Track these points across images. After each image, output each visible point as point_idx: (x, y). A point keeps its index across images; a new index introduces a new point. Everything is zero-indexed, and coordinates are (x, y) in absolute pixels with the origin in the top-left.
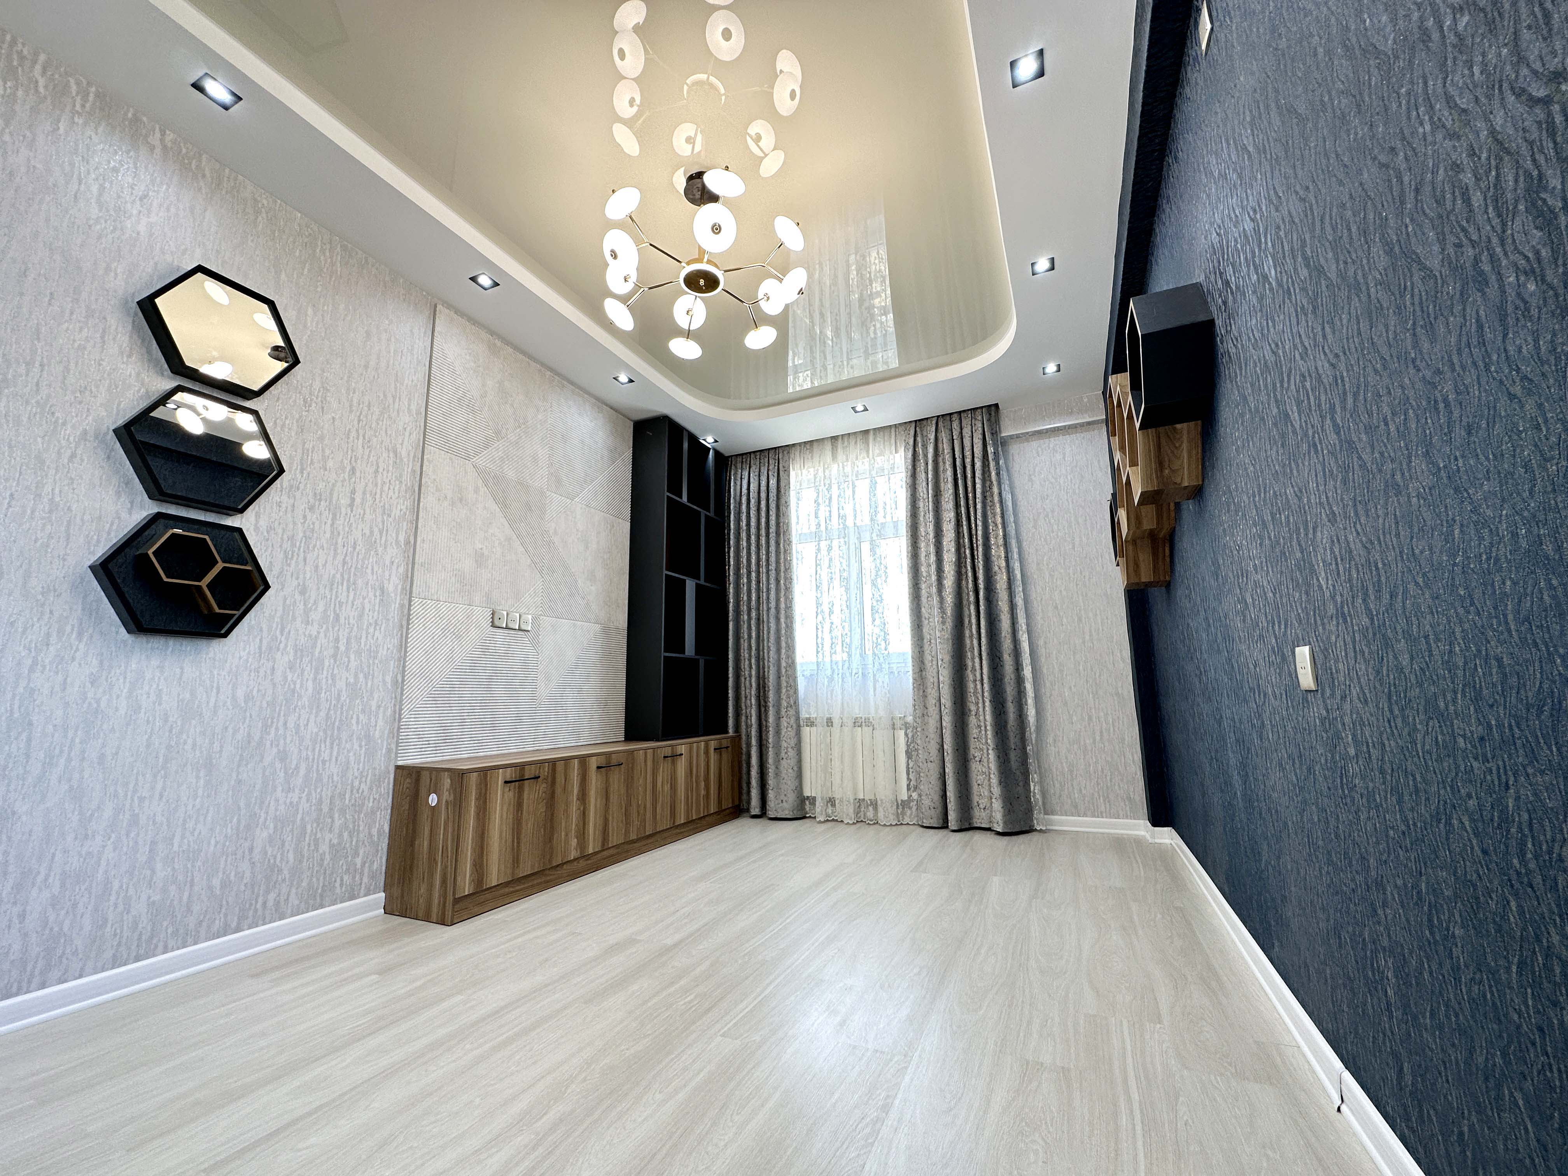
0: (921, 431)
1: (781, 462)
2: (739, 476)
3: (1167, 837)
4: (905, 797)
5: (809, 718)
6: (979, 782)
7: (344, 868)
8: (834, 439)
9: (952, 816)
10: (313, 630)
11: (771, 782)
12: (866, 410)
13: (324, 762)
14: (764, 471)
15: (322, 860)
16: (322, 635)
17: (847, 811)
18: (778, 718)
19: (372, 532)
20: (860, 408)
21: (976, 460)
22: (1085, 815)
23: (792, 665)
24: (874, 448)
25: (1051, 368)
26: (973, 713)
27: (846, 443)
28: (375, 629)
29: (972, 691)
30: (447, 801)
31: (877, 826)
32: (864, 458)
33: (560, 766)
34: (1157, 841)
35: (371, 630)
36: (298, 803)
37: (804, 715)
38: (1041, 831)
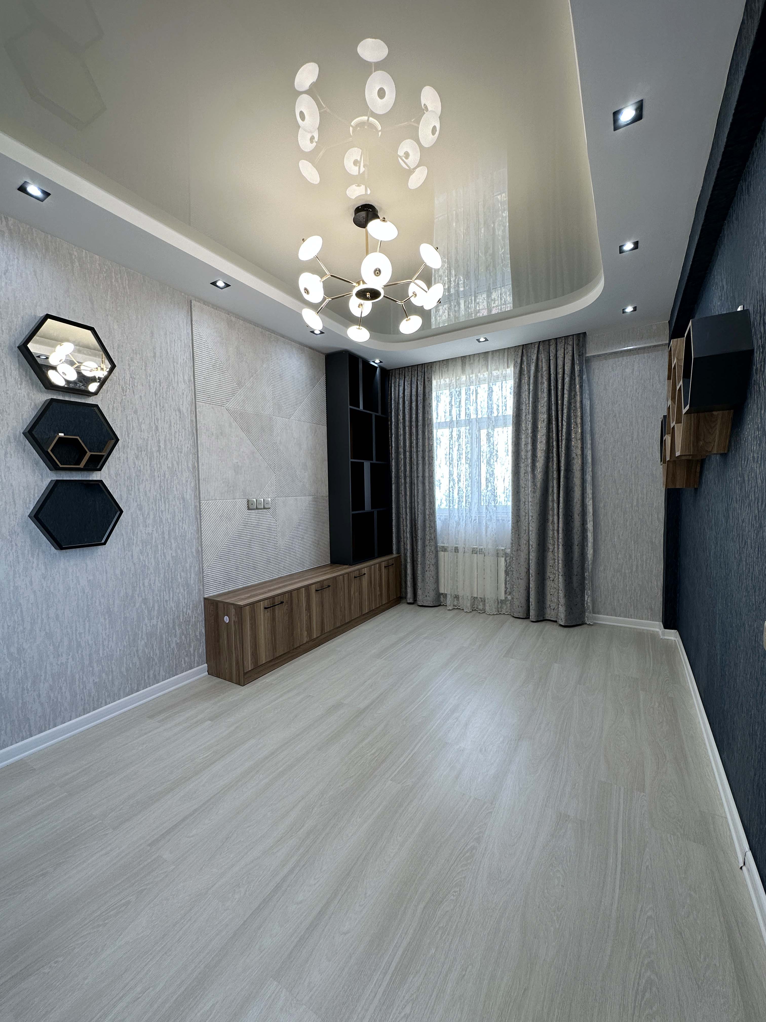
0: (527, 352)
1: (426, 374)
2: (397, 384)
3: (673, 636)
4: (503, 597)
5: (444, 547)
6: (551, 593)
7: (185, 654)
8: (463, 358)
9: (532, 613)
10: (150, 529)
11: (420, 584)
12: (486, 340)
13: (166, 601)
14: (414, 380)
15: (173, 651)
16: (155, 532)
17: (467, 604)
18: (424, 546)
19: (173, 464)
20: (482, 339)
21: (566, 376)
22: (620, 616)
23: (433, 513)
24: (492, 365)
25: (629, 309)
26: (551, 550)
27: (472, 361)
28: (183, 523)
29: (551, 536)
30: (234, 621)
31: (484, 614)
32: (484, 372)
33: (294, 594)
34: (666, 637)
35: (181, 524)
36: (157, 624)
37: (440, 544)
38: (589, 624)
